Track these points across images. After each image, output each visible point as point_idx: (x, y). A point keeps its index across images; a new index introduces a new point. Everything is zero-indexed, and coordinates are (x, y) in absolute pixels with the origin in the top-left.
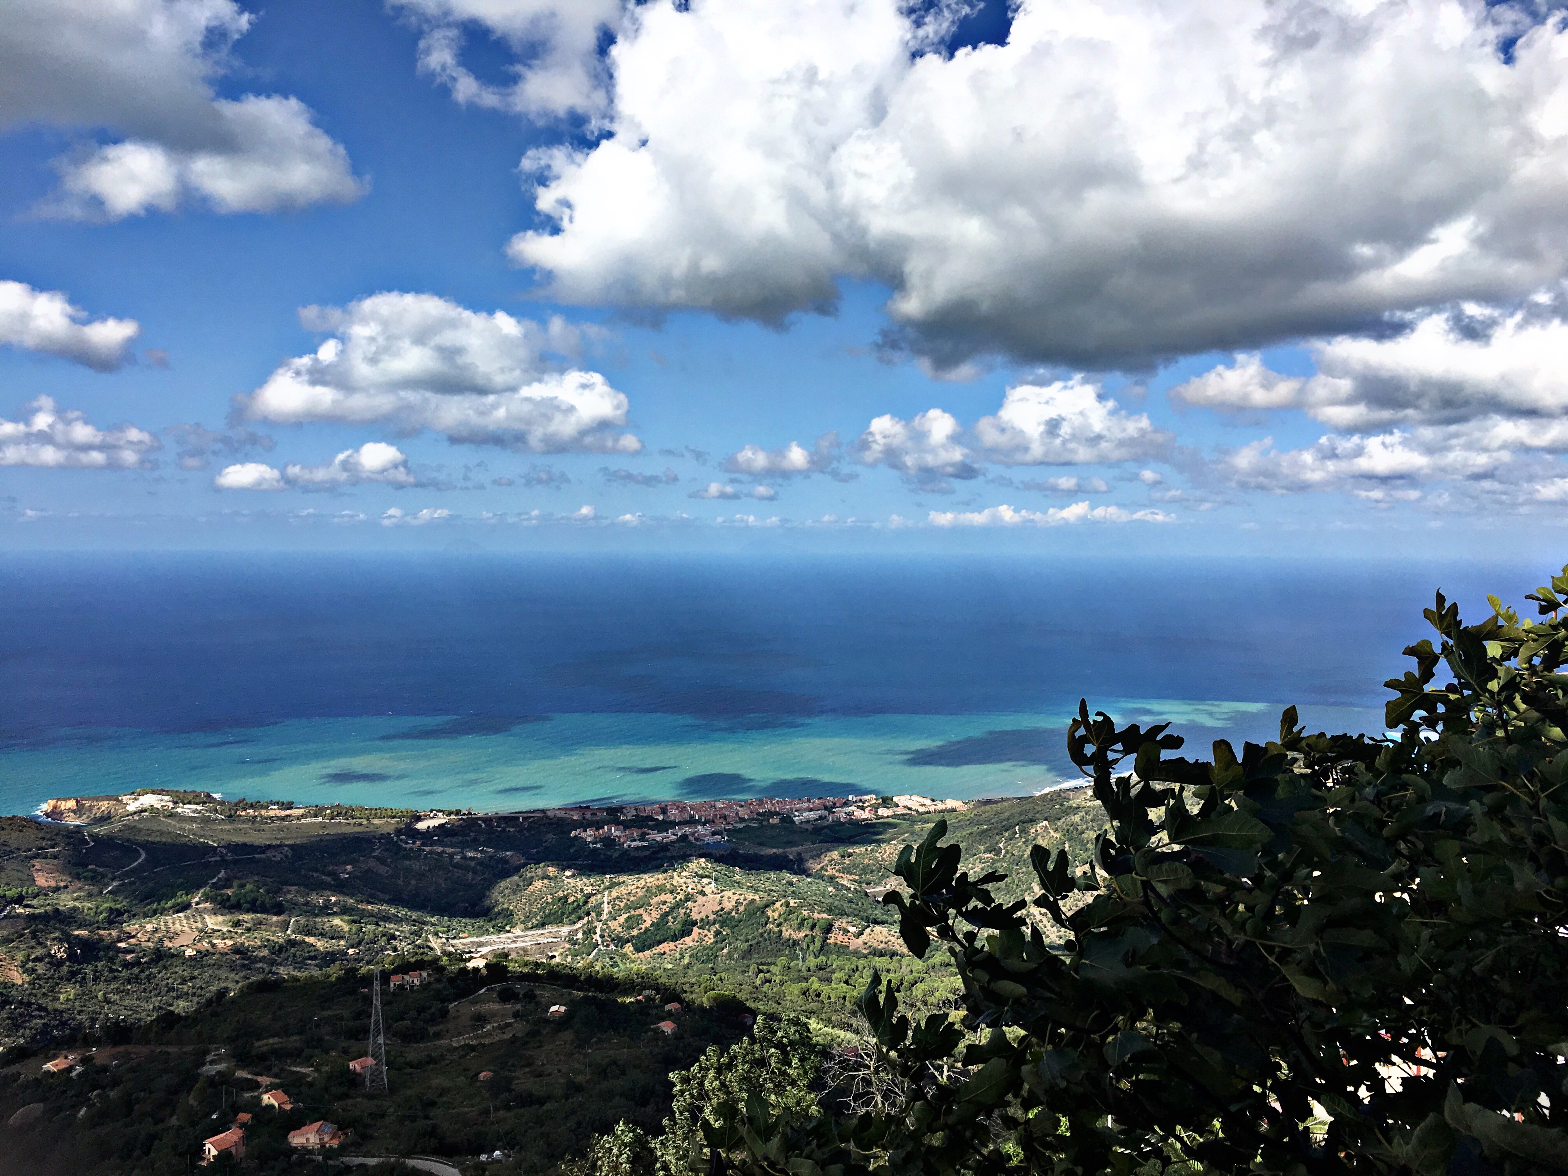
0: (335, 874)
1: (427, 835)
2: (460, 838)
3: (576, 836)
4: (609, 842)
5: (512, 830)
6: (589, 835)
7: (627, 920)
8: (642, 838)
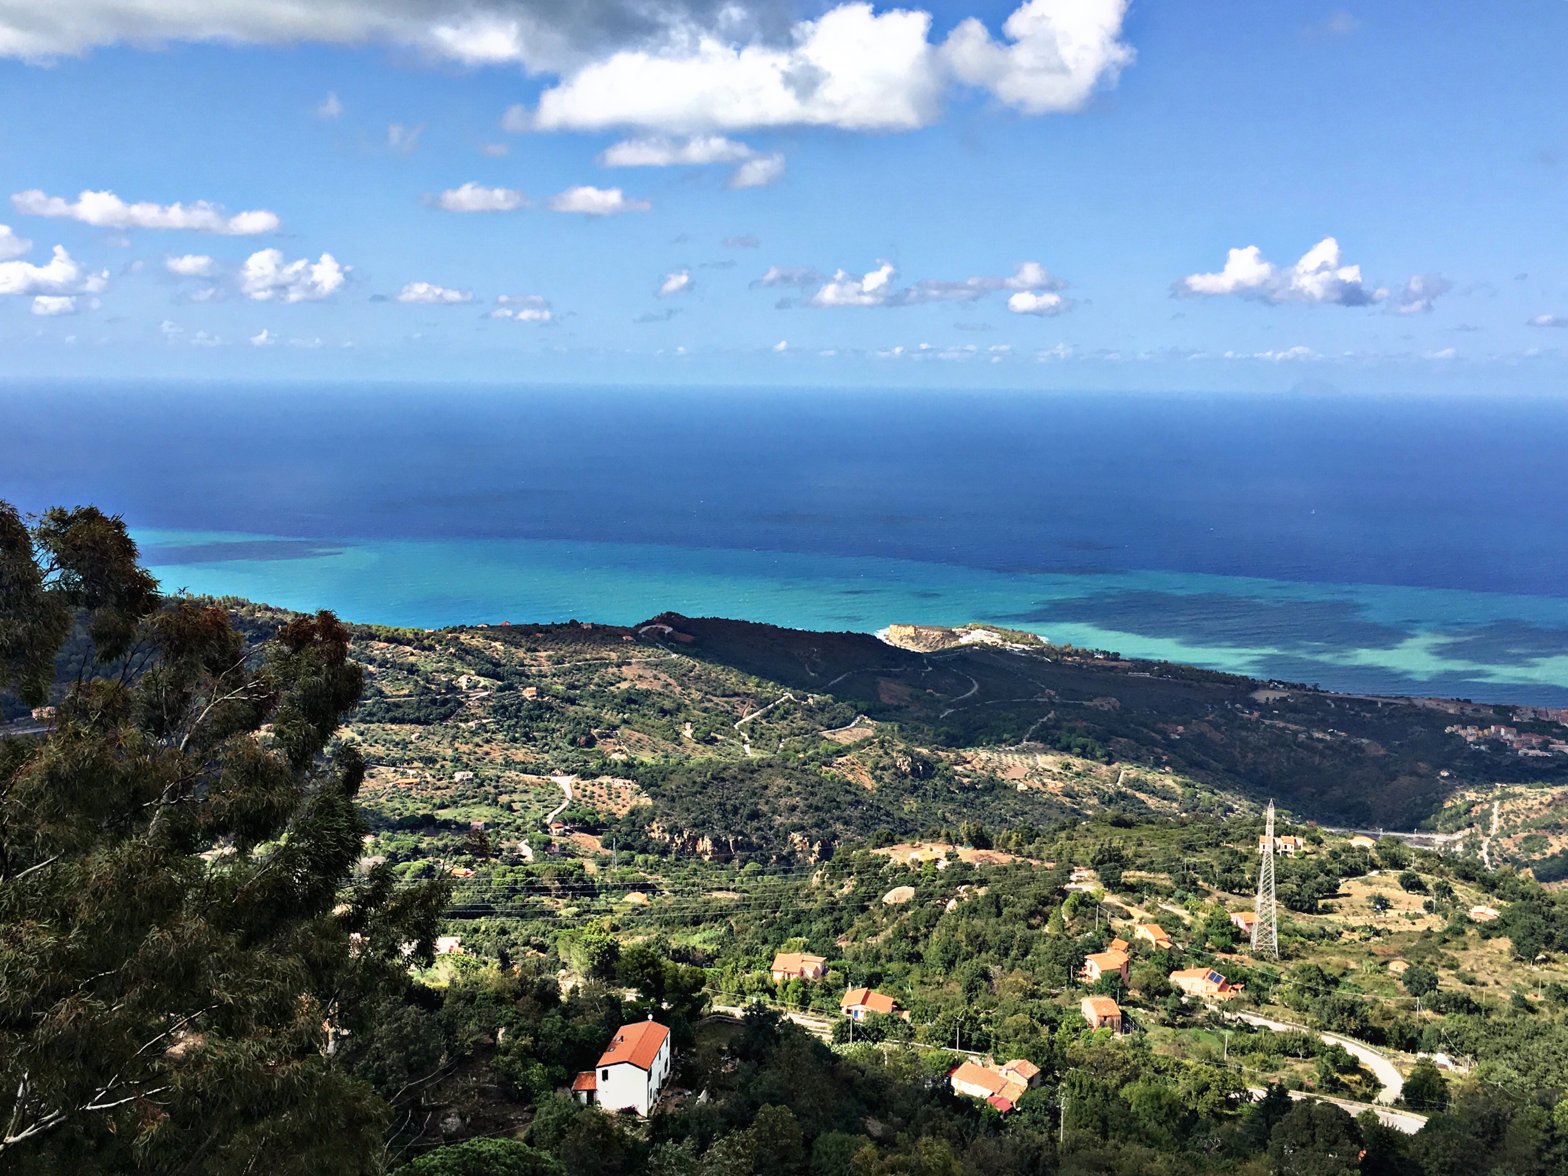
0: (1165, 733)
1: (1266, 709)
2: (1306, 716)
3: (1452, 733)
4: (1497, 745)
5: (1368, 715)
6: (1470, 734)
7: (1527, 839)
8: (1544, 747)
